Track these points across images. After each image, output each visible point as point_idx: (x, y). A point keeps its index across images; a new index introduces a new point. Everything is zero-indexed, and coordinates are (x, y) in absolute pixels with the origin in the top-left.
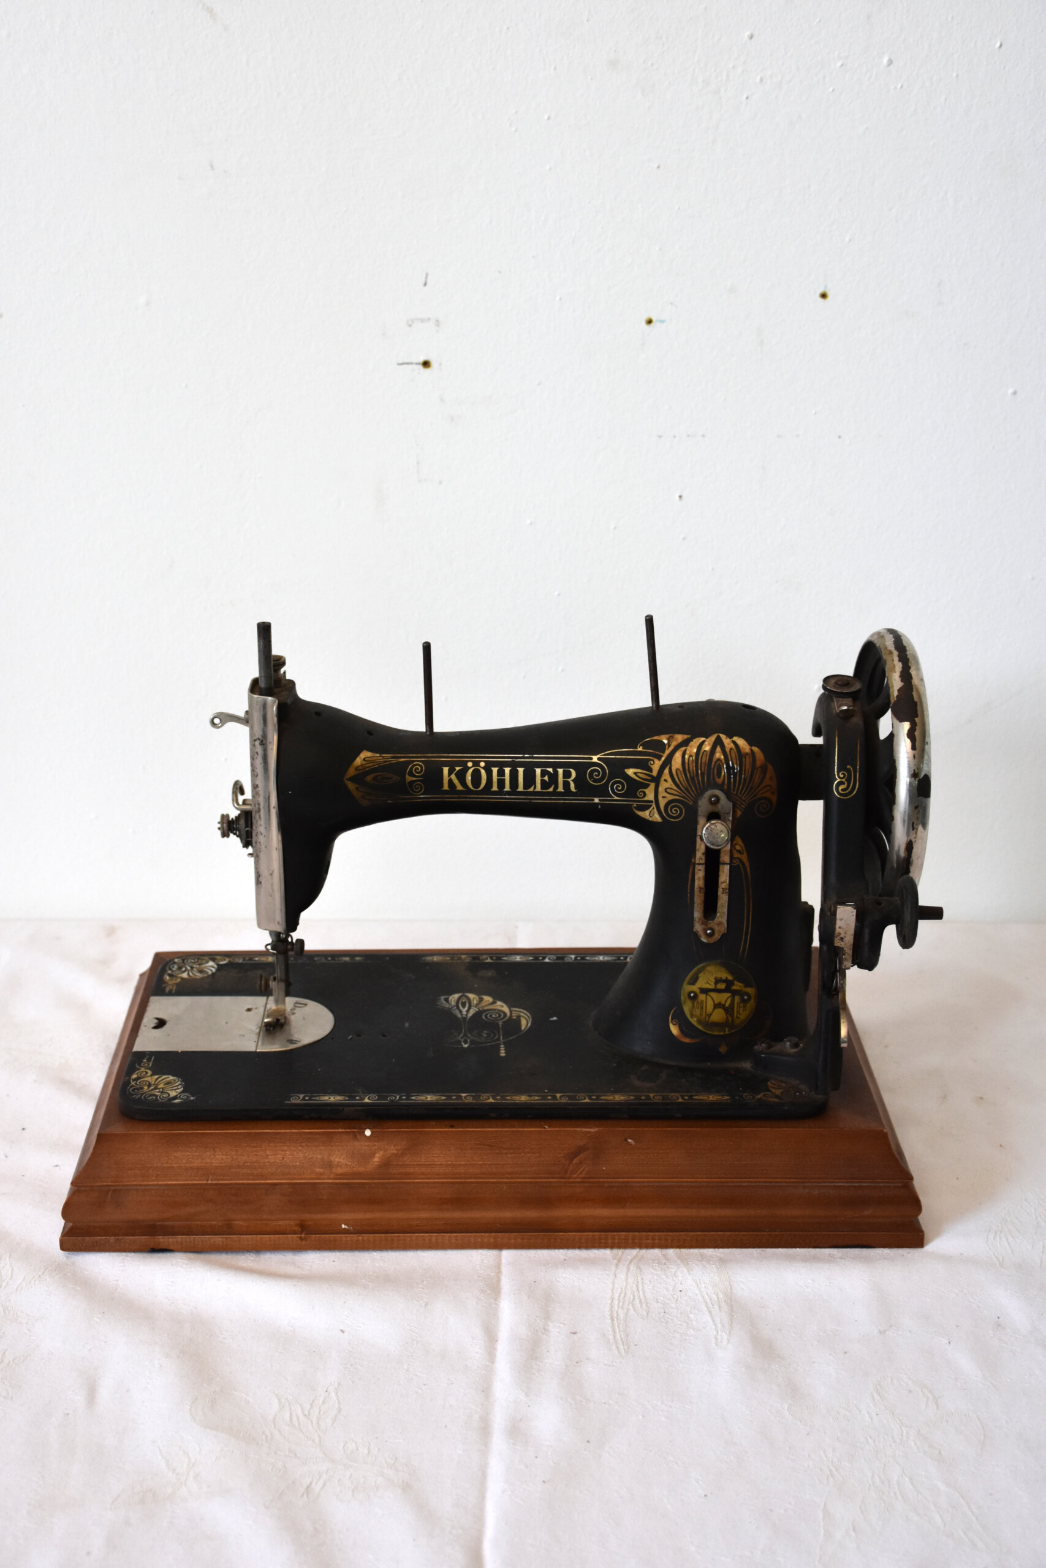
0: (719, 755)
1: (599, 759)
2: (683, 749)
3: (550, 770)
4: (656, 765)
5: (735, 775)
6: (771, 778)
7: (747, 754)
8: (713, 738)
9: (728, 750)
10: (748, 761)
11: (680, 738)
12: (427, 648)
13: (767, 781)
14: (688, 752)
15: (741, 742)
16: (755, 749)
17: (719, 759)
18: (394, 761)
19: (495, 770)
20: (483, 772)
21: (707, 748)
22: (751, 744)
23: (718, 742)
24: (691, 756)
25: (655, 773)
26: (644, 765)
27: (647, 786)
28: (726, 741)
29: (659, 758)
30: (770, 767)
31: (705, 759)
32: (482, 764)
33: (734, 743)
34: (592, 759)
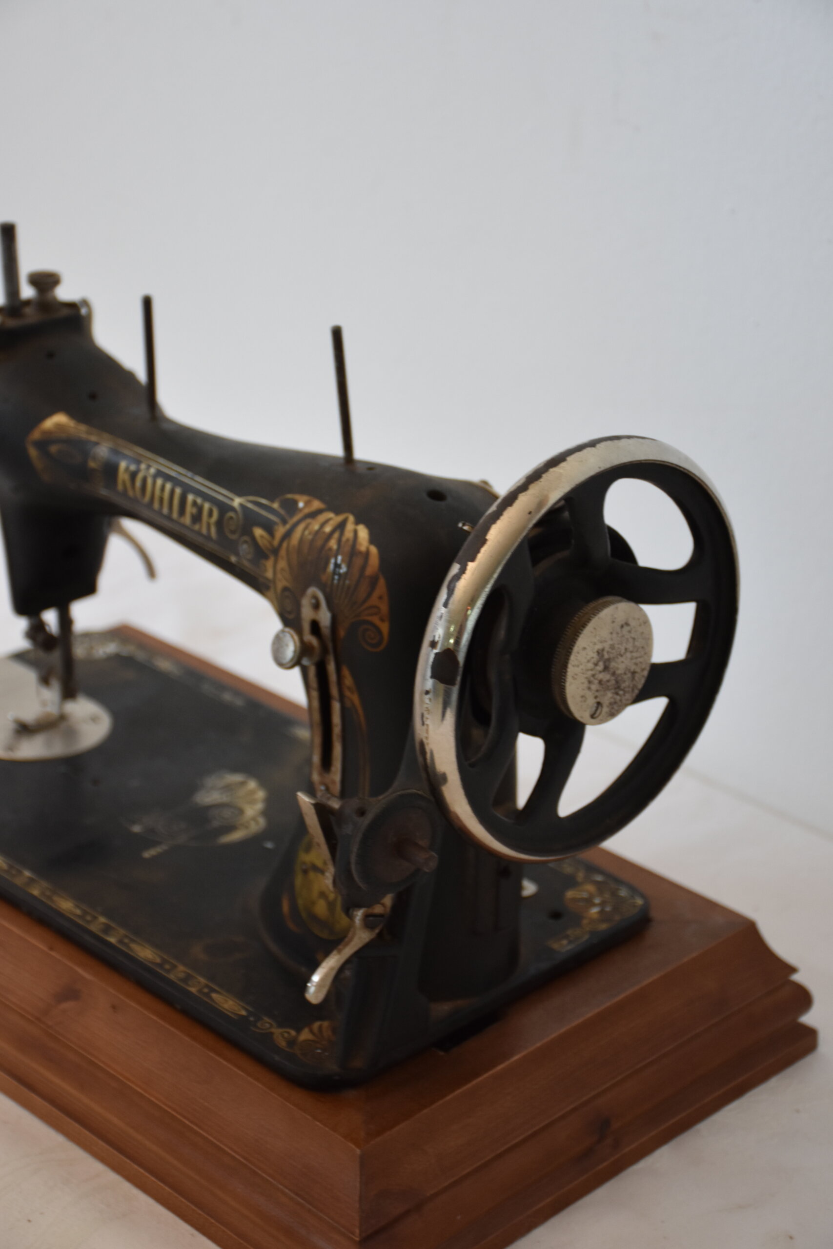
0: (333, 544)
1: (241, 505)
2: (308, 521)
3: (199, 501)
4: (280, 531)
5: (340, 575)
6: (380, 598)
7: (360, 553)
8: (340, 518)
9: (344, 539)
10: (358, 562)
11: (317, 504)
12: (147, 303)
13: (374, 600)
14: (310, 527)
15: (363, 533)
16: (374, 550)
17: (330, 549)
18: (84, 436)
19: (159, 482)
20: (150, 481)
21: (328, 529)
22: (372, 540)
23: (341, 526)
24: (310, 533)
25: (276, 542)
26: (269, 528)
27: (266, 557)
28: (350, 527)
29: (284, 522)
30: (382, 582)
31: (319, 543)
32: (152, 471)
33: (356, 532)
34: (232, 500)
